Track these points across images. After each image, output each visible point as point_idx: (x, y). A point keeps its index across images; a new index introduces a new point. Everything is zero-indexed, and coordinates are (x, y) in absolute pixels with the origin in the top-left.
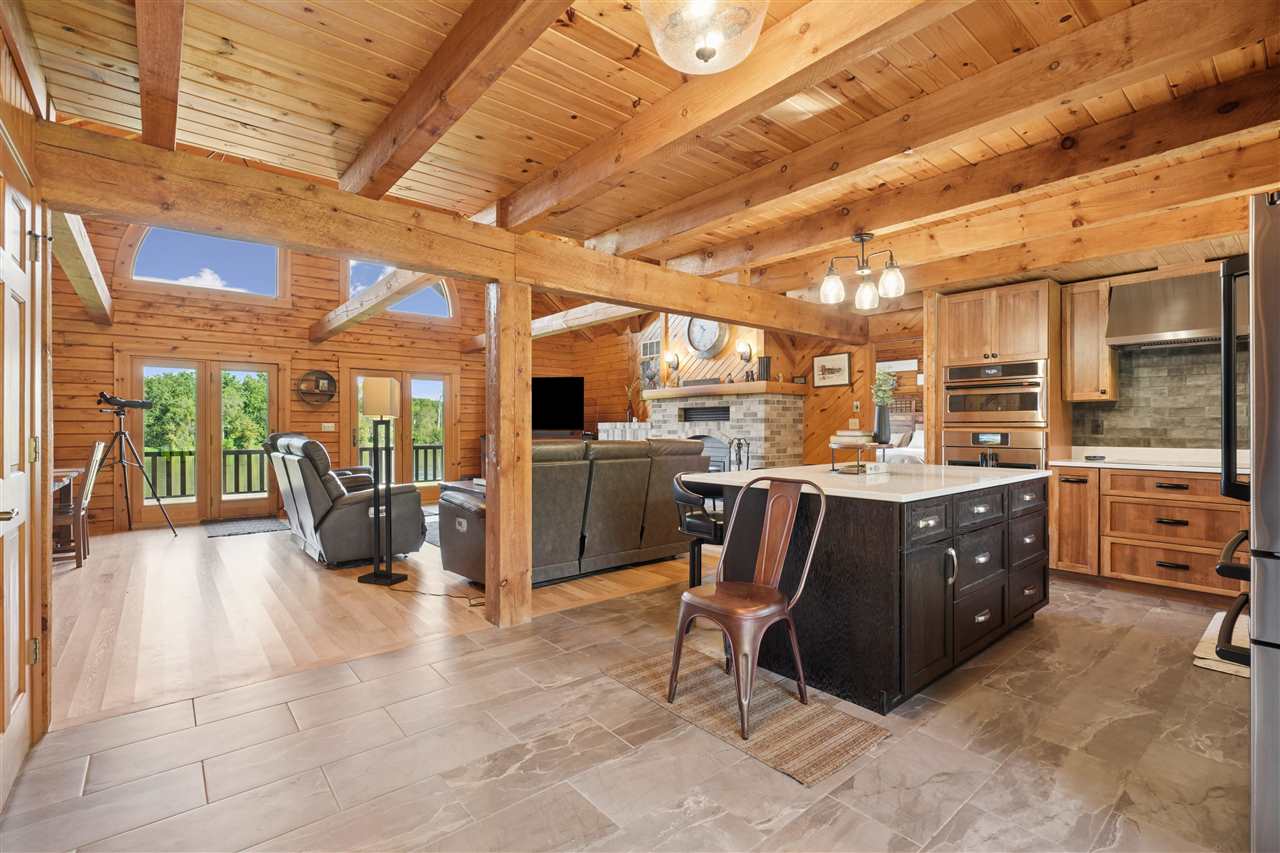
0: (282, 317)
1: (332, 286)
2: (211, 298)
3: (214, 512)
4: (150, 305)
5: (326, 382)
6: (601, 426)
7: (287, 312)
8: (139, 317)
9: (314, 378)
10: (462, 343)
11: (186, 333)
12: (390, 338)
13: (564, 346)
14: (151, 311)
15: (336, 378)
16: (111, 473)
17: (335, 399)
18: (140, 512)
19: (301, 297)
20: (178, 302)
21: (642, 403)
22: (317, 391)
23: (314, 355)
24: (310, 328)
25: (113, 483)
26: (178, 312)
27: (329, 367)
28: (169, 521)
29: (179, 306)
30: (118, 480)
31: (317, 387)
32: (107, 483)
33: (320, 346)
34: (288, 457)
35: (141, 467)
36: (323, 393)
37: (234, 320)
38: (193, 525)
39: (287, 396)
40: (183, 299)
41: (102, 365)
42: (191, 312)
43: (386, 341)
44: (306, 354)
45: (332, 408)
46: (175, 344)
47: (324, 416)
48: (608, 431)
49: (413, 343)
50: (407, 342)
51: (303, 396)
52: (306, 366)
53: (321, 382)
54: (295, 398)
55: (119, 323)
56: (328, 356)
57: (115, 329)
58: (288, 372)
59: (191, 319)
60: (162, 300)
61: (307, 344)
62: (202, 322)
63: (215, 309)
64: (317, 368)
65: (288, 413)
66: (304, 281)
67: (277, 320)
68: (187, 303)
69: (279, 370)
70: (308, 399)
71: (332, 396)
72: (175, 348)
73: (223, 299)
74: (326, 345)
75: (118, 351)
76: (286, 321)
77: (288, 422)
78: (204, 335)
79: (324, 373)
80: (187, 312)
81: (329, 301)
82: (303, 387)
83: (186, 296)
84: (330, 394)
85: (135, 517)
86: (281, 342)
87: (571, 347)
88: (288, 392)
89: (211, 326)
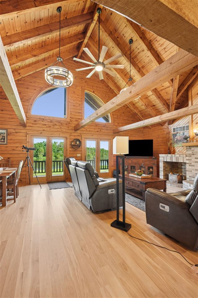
0: (68, 124)
1: (80, 114)
2: (50, 119)
3: (50, 179)
4: (35, 121)
5: (78, 142)
6: (160, 155)
7: (69, 122)
8: (33, 124)
9: (75, 141)
10: (113, 130)
11: (44, 129)
12: (95, 129)
13: (141, 131)
14: (36, 123)
15: (81, 141)
16: (25, 168)
17: (81, 147)
18: (32, 179)
19: (72, 118)
20: (42, 120)
21: (172, 148)
22: (76, 145)
23: (76, 134)
24: (74, 127)
25: (26, 171)
26: (42, 123)
27: (79, 138)
28: (39, 182)
29: (42, 121)
30: (27, 170)
31: (76, 144)
32: (25, 171)
33: (77, 132)
34: (76, 167)
35: (33, 167)
36: (78, 145)
37: (56, 125)
38: (45, 183)
39: (69, 146)
40: (43, 119)
41: (24, 138)
42: (45, 123)
43: (93, 130)
44: (73, 134)
45: (80, 149)
46: (41, 132)
47: (78, 152)
48: (164, 157)
49: (101, 130)
50: (99, 130)
51: (72, 146)
52: (73, 138)
53: (77, 142)
54: (70, 147)
55: (28, 126)
56: (79, 134)
57: (27, 128)
58: (69, 139)
59: (45, 125)
60: (38, 120)
61: (74, 131)
62: (48, 125)
63: (51, 122)
64: (76, 138)
65: (69, 151)
66: (73, 113)
67: (66, 124)
68: (44, 120)
69: (67, 139)
70: (74, 147)
71: (80, 146)
72: (41, 133)
73: (53, 119)
74: (78, 131)
75: (28, 134)
76: (68, 125)
77: (69, 154)
78: (48, 129)
79: (78, 139)
80: (44, 123)
81: (79, 119)
82: (73, 143)
83: (44, 118)
84: (79, 146)
85: (31, 181)
86: (67, 131)
87: (143, 131)
88: (69, 145)
89: (50, 127)
